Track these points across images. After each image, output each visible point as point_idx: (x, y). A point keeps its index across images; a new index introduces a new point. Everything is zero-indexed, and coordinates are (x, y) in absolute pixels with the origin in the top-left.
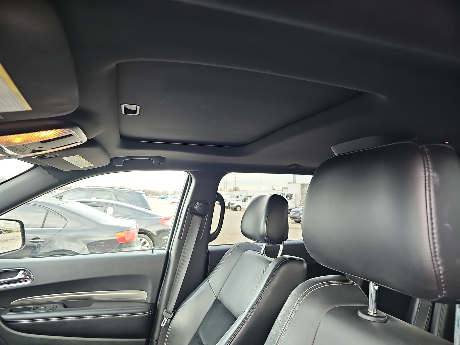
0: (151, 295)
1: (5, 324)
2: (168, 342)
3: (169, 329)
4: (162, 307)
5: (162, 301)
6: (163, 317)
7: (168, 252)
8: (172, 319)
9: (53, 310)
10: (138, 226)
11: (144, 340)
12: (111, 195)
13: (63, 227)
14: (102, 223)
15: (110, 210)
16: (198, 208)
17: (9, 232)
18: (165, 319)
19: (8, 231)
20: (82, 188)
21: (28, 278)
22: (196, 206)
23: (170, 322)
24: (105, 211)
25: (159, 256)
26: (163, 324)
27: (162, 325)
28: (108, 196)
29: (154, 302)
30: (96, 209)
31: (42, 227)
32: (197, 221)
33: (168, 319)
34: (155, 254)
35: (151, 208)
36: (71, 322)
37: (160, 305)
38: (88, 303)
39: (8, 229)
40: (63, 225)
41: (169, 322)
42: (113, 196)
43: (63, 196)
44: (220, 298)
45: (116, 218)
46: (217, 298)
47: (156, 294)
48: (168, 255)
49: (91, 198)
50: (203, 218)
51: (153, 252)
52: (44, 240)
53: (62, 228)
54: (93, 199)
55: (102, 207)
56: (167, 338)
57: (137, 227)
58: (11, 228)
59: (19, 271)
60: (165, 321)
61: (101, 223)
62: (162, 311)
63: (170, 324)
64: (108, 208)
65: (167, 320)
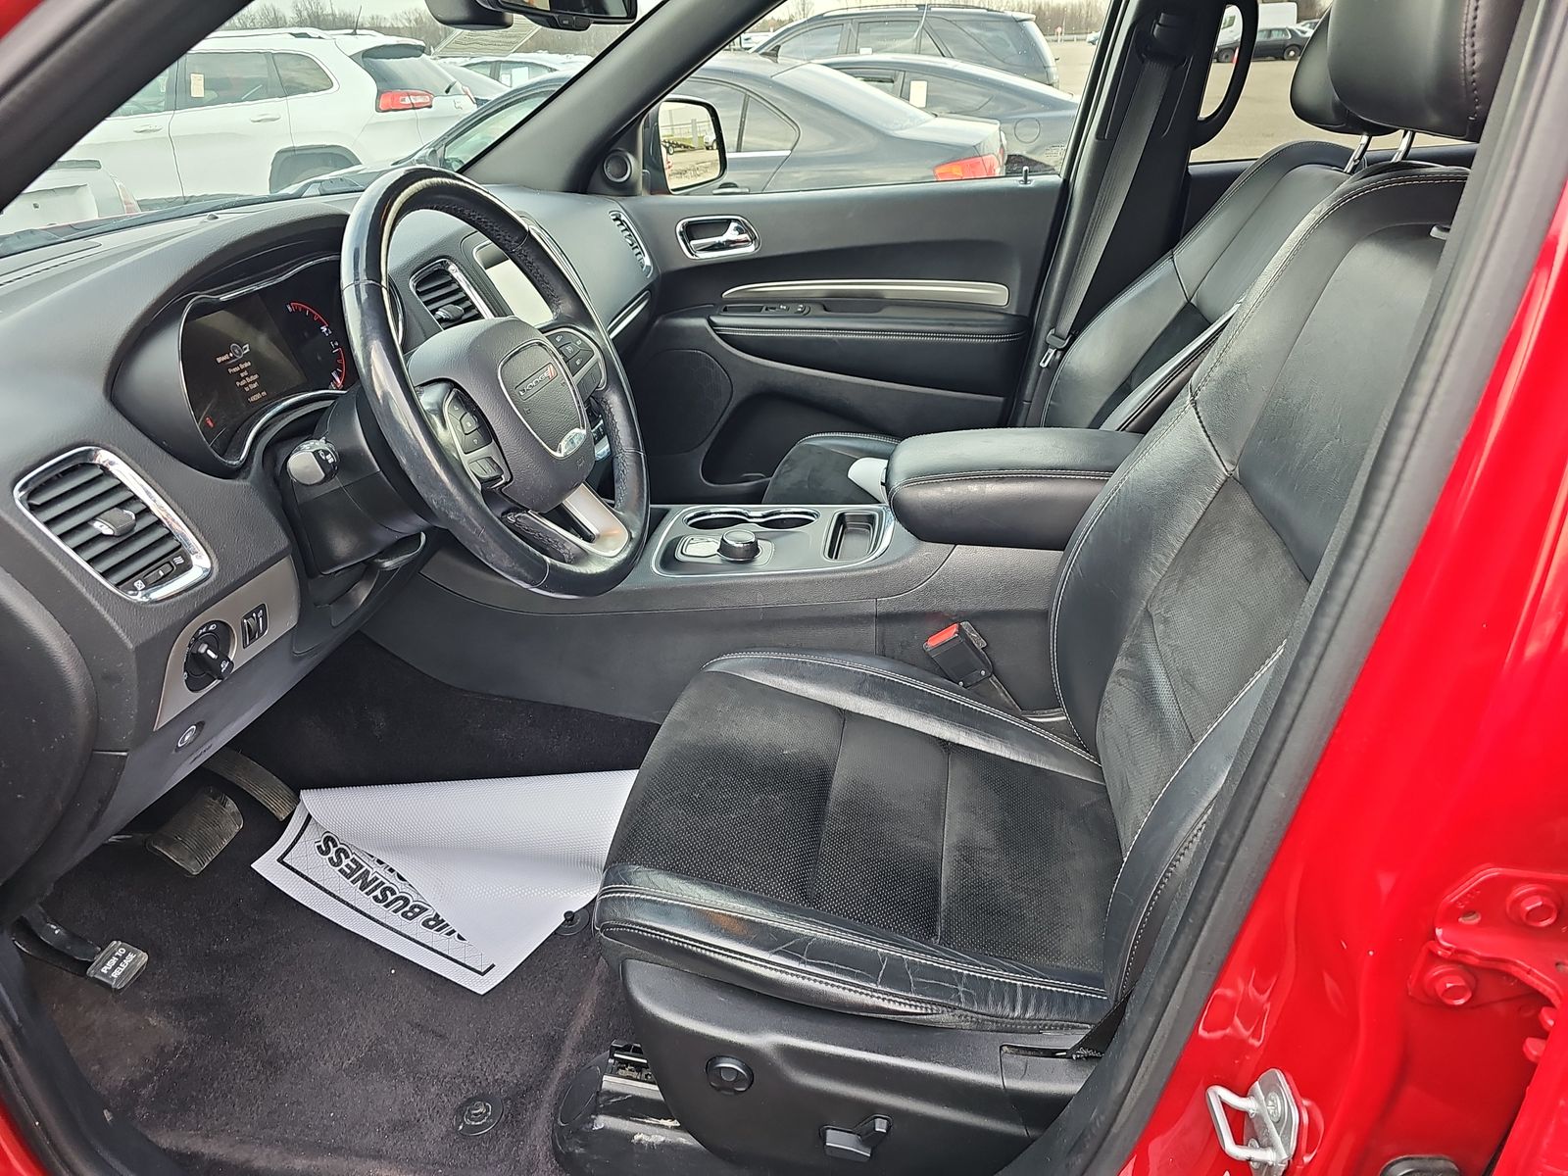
0: (1020, 297)
1: (719, 335)
2: (1055, 401)
3: (1059, 372)
4: (1046, 325)
5: (1046, 309)
6: (1047, 346)
7: (1066, 182)
8: (1065, 350)
9: (803, 315)
10: (1004, 142)
11: (1001, 399)
12: (920, 36)
13: (792, 150)
14: (896, 132)
15: (919, 90)
16: (1160, 30)
17: (682, 149)
18: (1050, 350)
19: (680, 146)
20: (826, 15)
21: (747, 241)
22: (1157, 26)
23: (1062, 357)
24: (905, 96)
25: (1042, 191)
26: (1044, 362)
27: (1041, 364)
28: (909, 43)
29: (1027, 314)
30: (877, 87)
31: (737, 151)
32: (1156, 76)
33: (1058, 350)
34: (1031, 185)
35: (1055, 78)
36: (841, 340)
37: (1040, 322)
38: (873, 303)
39: (679, 139)
40: (790, 145)
41: (1058, 357)
42: (927, 42)
43: (779, 47)
44: (1197, 302)
45: (936, 116)
46: (1189, 301)
47: (1033, 287)
48: (1066, 186)
49: (857, 52)
50: (1176, 67)
51: (1026, 182)
52: (747, 190)
53: (788, 153)
54: (866, 54)
55: (893, 82)
56: (1051, 391)
57: (1002, 146)
58: (685, 137)
59: (729, 221)
60: (1049, 354)
61: (891, 133)
62: (1046, 335)
63: (1060, 361)
64: (912, 82)
65: (1055, 353)
